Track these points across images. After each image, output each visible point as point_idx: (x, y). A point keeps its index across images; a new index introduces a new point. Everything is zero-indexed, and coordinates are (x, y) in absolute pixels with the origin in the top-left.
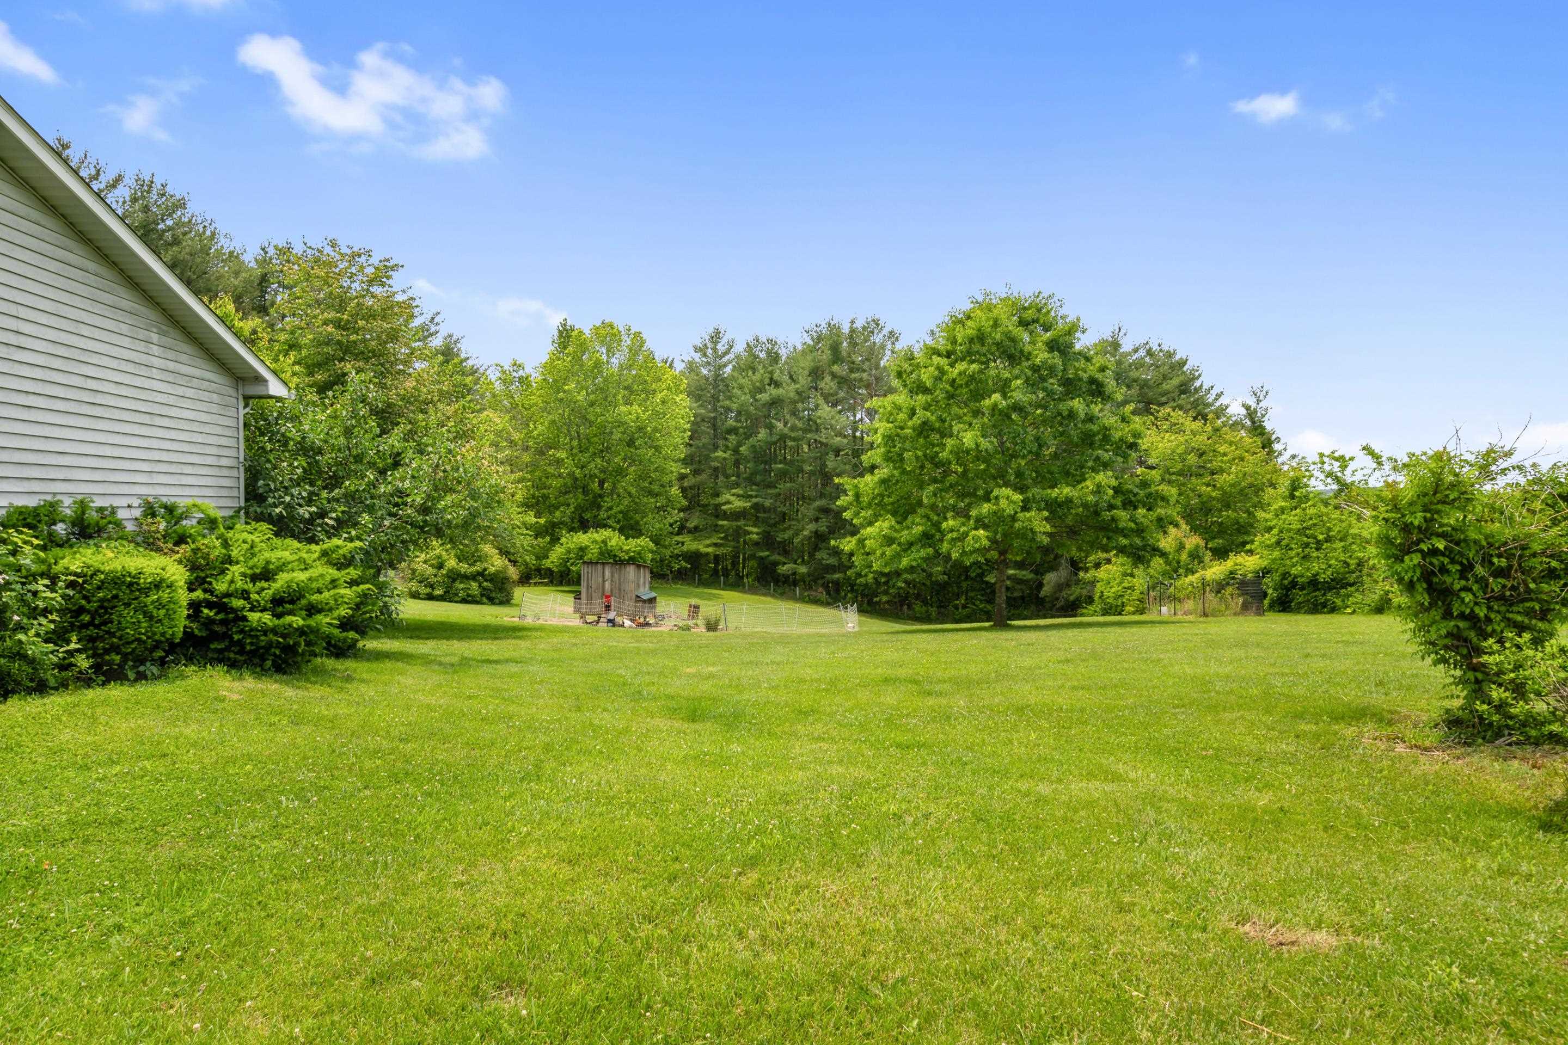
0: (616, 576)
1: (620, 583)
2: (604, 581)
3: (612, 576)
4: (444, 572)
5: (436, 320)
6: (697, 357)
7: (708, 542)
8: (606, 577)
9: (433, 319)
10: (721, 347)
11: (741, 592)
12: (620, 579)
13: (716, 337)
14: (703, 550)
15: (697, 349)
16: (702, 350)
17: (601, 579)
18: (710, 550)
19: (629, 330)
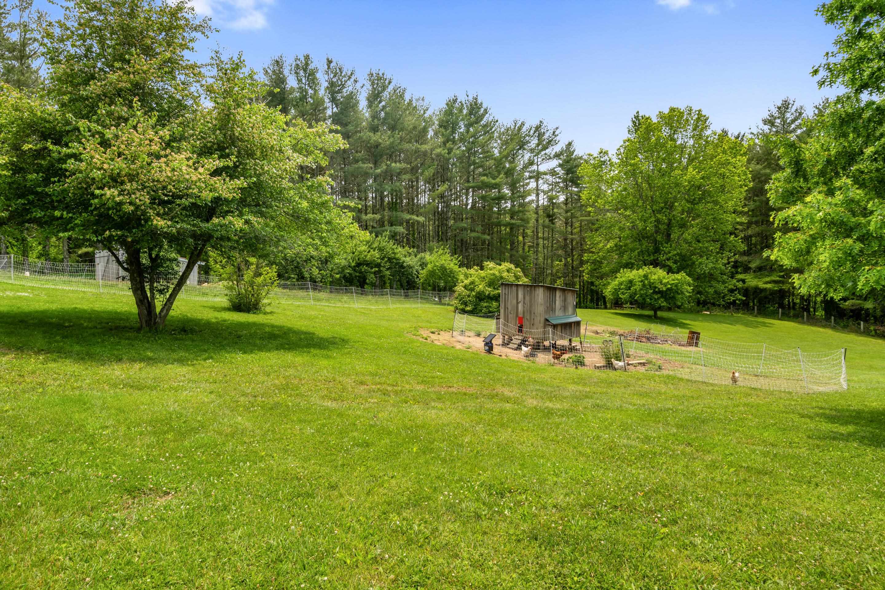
0: (527, 298)
1: (531, 306)
2: (518, 303)
3: (524, 298)
4: (474, 294)
5: (556, 133)
6: (766, 128)
7: (768, 279)
8: (519, 300)
9: (554, 132)
10: (789, 116)
11: (799, 322)
12: (531, 302)
13: (785, 106)
14: (761, 285)
15: (765, 122)
16: (770, 122)
17: (515, 301)
18: (769, 286)
19: (691, 110)
